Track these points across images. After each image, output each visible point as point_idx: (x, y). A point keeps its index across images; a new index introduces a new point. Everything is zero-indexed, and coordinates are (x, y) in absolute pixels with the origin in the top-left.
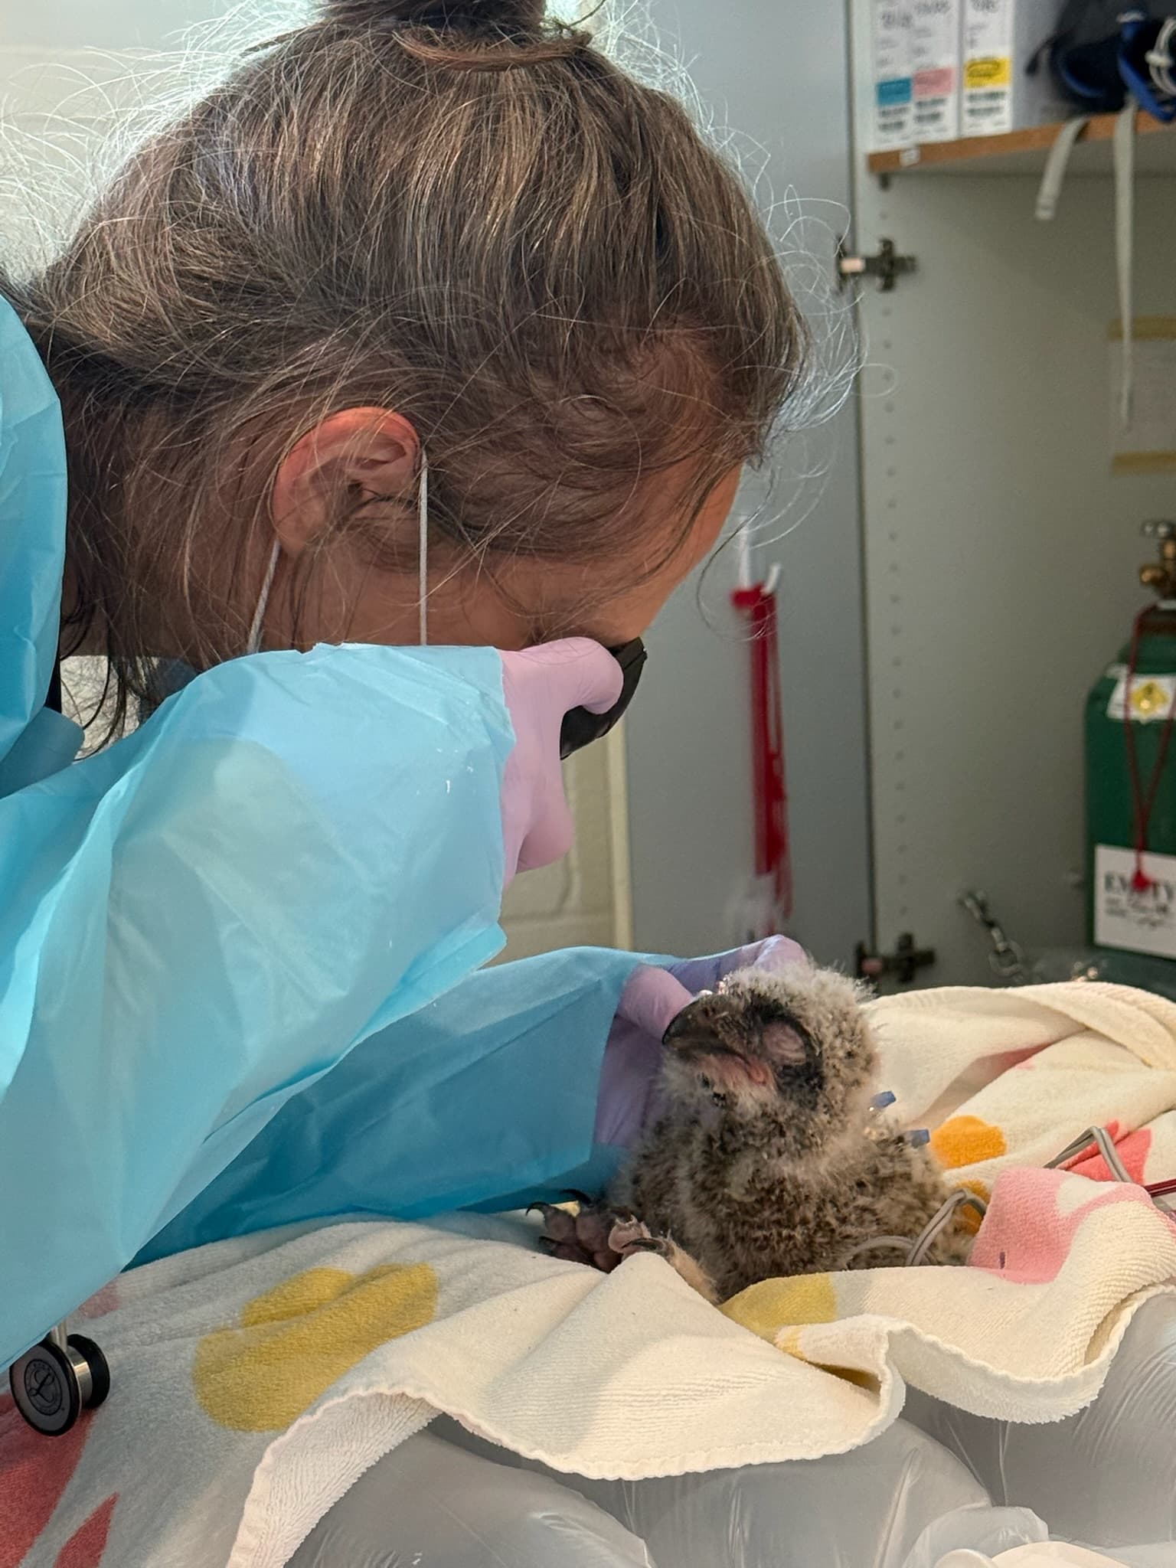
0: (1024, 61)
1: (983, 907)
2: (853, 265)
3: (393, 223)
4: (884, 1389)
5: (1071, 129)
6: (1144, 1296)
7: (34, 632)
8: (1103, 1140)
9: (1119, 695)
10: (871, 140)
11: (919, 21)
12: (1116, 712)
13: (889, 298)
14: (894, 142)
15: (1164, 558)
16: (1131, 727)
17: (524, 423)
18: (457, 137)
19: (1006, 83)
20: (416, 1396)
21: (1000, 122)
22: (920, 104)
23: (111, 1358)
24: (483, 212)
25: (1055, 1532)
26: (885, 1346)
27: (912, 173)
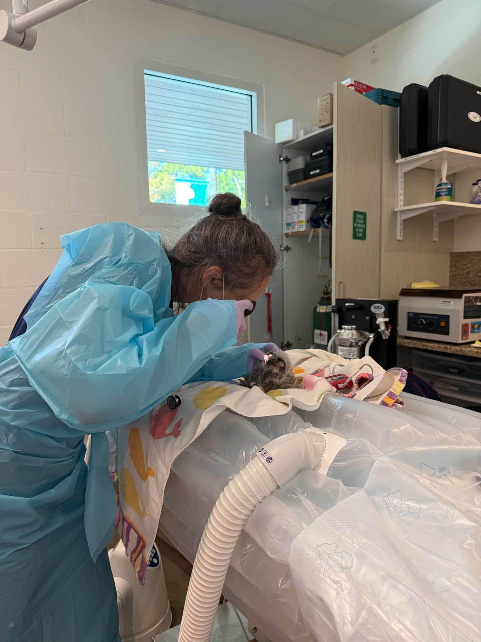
0: (307, 221)
1: (299, 337)
2: (282, 248)
3: (216, 242)
4: (290, 406)
5: (313, 230)
6: (325, 393)
7: (167, 295)
8: (319, 371)
9: (318, 308)
10: (285, 231)
11: (292, 215)
12: (318, 311)
13: (288, 253)
14: (288, 231)
15: (325, 290)
16: (319, 313)
17: (236, 269)
18: (226, 230)
19: (304, 224)
20: (224, 405)
21: (303, 229)
22: (292, 226)
23: (181, 398)
24: (229, 240)
25: (314, 426)
26: (290, 400)
27: (291, 236)
